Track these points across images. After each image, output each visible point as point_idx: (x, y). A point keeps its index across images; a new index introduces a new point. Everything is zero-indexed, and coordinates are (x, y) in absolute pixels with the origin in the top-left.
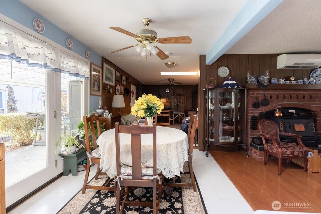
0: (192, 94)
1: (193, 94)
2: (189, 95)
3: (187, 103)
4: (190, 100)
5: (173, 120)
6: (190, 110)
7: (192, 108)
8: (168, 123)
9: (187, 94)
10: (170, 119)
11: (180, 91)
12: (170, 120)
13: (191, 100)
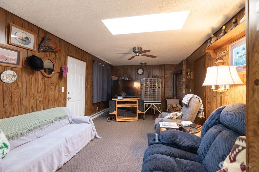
0: (172, 76)
1: (175, 76)
2: (168, 78)
3: (166, 89)
4: (170, 84)
5: (144, 113)
6: (169, 97)
7: (173, 94)
8: (136, 118)
9: (166, 76)
10: (138, 112)
11: (157, 73)
12: (139, 114)
13: (172, 84)
